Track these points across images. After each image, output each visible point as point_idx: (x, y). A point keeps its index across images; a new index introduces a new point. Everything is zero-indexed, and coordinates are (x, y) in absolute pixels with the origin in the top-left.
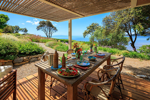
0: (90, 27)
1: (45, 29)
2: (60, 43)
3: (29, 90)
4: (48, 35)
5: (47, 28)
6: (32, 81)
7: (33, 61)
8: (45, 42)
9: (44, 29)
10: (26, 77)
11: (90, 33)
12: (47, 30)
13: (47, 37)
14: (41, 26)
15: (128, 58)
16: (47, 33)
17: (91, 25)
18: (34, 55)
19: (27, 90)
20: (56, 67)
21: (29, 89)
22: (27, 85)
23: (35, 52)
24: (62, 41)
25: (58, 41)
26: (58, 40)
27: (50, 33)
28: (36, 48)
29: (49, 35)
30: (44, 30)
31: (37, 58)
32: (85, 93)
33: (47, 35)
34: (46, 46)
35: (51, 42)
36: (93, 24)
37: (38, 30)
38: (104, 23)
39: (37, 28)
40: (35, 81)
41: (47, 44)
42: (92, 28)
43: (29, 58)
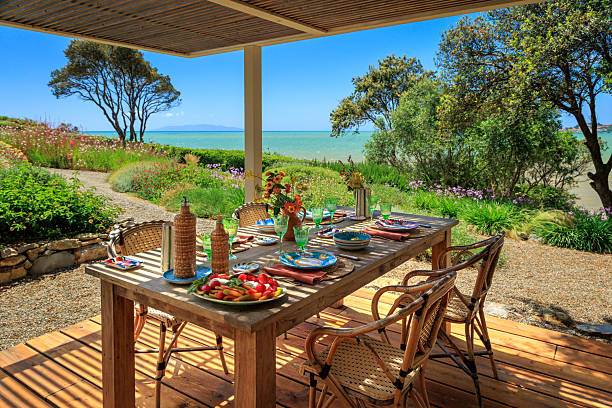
0: (375, 80)
1: (101, 87)
2: (198, 170)
3: (53, 394)
4: (122, 127)
5: (113, 80)
6: (64, 359)
7: (50, 267)
8: (107, 169)
9: (97, 88)
10: (28, 342)
11: (374, 114)
12: (115, 98)
13: (116, 136)
14: (77, 70)
15: (565, 250)
16: (115, 115)
17: (377, 68)
18: (54, 237)
19: (45, 394)
20: (186, 275)
21: (54, 389)
22: (40, 374)
23: (58, 221)
24: (205, 160)
25: (183, 161)
26: (184, 153)
27: (133, 114)
28: (65, 199)
29: (128, 123)
30: (95, 97)
31: (72, 251)
32: (312, 375)
33: (117, 127)
34: (116, 188)
35: (148, 165)
36: (389, 62)
37: (57, 94)
38: (447, 57)
39: (51, 84)
40: (77, 357)
41: (123, 174)
42: (385, 86)
43: (25, 253)
